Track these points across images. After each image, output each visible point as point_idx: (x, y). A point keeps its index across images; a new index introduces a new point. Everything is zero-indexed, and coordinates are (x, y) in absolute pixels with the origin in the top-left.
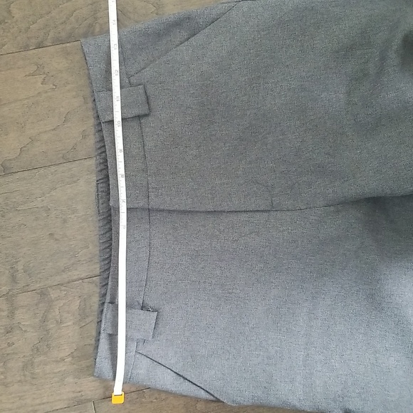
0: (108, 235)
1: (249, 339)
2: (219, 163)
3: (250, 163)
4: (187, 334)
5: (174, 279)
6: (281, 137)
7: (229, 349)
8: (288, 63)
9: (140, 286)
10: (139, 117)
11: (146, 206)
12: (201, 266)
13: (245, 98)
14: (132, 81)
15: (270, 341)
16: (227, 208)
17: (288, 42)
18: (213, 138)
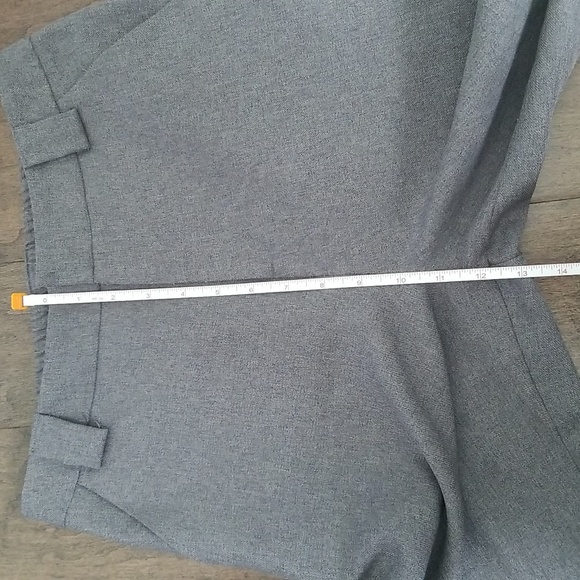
0: (43, 321)
1: (237, 469)
2: (195, 212)
3: (238, 209)
4: (151, 460)
5: (134, 381)
6: (277, 168)
7: (207, 484)
8: (280, 57)
9: (86, 392)
10: (77, 154)
11: (90, 281)
12: (169, 363)
13: (217, 115)
14: (60, 105)
15: (267, 477)
16: (206, 276)
17: (276, 24)
18: (183, 175)
